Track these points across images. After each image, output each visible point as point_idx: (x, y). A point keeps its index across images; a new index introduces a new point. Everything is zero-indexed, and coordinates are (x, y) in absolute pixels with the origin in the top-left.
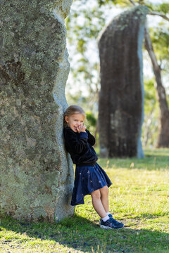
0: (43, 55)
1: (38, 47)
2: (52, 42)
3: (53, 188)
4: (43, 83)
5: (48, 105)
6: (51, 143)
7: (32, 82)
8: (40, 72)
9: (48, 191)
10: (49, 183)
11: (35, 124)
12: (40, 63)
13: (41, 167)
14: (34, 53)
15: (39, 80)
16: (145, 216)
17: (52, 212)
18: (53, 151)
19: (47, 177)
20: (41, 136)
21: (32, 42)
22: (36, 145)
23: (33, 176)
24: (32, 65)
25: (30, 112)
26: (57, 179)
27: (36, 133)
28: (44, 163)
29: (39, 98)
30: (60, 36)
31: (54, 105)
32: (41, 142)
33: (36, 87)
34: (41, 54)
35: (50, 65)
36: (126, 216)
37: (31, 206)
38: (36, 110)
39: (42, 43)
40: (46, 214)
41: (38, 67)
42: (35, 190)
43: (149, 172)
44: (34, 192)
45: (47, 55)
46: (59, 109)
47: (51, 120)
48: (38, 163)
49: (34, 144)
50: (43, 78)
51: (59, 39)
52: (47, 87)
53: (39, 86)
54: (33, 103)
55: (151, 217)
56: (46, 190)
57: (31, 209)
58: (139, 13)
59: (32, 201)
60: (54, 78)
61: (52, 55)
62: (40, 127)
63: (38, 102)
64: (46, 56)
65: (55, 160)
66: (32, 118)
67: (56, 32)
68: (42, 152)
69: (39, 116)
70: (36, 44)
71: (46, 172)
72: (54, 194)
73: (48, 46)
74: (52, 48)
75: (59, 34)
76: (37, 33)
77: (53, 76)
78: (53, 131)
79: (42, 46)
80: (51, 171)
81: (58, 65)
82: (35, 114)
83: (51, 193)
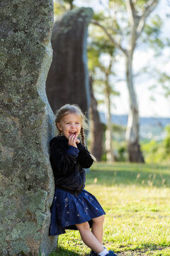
0: (24, 36)
1: (16, 25)
2: (36, 18)
3: (38, 213)
4: (23, 73)
5: (31, 102)
6: (35, 153)
7: (9, 72)
8: (19, 58)
9: (31, 218)
10: (32, 207)
11: (13, 128)
12: (20, 46)
13: (21, 186)
14: (11, 33)
15: (17, 69)
16: (147, 246)
17: (36, 246)
18: (38, 164)
19: (29, 199)
20: (20, 144)
21: (8, 18)
22: (14, 156)
23: (9, 198)
24: (8, 48)
25: (5, 111)
26: (43, 201)
27: (14, 140)
28: (26, 180)
29: (18, 93)
30: (46, 11)
31: (38, 102)
32: (20, 152)
33: (14, 78)
34: (21, 35)
35: (33, 48)
36: (121, 247)
37: (8, 238)
38: (14, 110)
39: (22, 19)
40: (29, 250)
41: (16, 52)
42: (13, 216)
43: (109, 189)
44: (11, 220)
45: (29, 35)
46: (45, 108)
47: (35, 123)
48: (16, 181)
49: (11, 155)
50: (23, 67)
51: (45, 15)
52: (30, 79)
53: (19, 76)
54: (10, 100)
55: (155, 248)
56: (29, 216)
57: (7, 242)
58: (83, 14)
59: (8, 231)
60: (39, 66)
61: (36, 35)
62: (19, 133)
63: (16, 99)
64: (27, 37)
65: (41, 176)
66: (9, 120)
67: (41, 5)
68: (23, 166)
69: (19, 117)
70: (14, 21)
71: (28, 192)
72: (39, 222)
73: (30, 24)
74: (36, 27)
75: (45, 7)
76: (16, 6)
77: (37, 63)
78: (37, 137)
79: (22, 24)
80: (35, 191)
81: (44, 48)
82: (13, 115)
83: (35, 220)
